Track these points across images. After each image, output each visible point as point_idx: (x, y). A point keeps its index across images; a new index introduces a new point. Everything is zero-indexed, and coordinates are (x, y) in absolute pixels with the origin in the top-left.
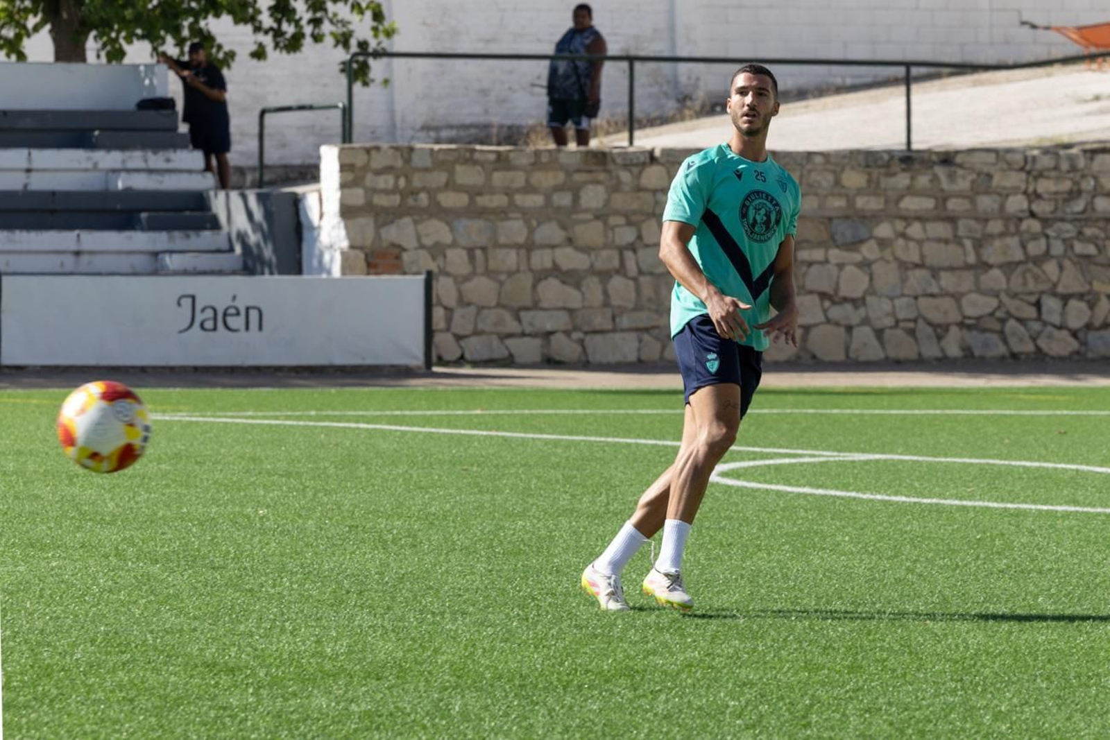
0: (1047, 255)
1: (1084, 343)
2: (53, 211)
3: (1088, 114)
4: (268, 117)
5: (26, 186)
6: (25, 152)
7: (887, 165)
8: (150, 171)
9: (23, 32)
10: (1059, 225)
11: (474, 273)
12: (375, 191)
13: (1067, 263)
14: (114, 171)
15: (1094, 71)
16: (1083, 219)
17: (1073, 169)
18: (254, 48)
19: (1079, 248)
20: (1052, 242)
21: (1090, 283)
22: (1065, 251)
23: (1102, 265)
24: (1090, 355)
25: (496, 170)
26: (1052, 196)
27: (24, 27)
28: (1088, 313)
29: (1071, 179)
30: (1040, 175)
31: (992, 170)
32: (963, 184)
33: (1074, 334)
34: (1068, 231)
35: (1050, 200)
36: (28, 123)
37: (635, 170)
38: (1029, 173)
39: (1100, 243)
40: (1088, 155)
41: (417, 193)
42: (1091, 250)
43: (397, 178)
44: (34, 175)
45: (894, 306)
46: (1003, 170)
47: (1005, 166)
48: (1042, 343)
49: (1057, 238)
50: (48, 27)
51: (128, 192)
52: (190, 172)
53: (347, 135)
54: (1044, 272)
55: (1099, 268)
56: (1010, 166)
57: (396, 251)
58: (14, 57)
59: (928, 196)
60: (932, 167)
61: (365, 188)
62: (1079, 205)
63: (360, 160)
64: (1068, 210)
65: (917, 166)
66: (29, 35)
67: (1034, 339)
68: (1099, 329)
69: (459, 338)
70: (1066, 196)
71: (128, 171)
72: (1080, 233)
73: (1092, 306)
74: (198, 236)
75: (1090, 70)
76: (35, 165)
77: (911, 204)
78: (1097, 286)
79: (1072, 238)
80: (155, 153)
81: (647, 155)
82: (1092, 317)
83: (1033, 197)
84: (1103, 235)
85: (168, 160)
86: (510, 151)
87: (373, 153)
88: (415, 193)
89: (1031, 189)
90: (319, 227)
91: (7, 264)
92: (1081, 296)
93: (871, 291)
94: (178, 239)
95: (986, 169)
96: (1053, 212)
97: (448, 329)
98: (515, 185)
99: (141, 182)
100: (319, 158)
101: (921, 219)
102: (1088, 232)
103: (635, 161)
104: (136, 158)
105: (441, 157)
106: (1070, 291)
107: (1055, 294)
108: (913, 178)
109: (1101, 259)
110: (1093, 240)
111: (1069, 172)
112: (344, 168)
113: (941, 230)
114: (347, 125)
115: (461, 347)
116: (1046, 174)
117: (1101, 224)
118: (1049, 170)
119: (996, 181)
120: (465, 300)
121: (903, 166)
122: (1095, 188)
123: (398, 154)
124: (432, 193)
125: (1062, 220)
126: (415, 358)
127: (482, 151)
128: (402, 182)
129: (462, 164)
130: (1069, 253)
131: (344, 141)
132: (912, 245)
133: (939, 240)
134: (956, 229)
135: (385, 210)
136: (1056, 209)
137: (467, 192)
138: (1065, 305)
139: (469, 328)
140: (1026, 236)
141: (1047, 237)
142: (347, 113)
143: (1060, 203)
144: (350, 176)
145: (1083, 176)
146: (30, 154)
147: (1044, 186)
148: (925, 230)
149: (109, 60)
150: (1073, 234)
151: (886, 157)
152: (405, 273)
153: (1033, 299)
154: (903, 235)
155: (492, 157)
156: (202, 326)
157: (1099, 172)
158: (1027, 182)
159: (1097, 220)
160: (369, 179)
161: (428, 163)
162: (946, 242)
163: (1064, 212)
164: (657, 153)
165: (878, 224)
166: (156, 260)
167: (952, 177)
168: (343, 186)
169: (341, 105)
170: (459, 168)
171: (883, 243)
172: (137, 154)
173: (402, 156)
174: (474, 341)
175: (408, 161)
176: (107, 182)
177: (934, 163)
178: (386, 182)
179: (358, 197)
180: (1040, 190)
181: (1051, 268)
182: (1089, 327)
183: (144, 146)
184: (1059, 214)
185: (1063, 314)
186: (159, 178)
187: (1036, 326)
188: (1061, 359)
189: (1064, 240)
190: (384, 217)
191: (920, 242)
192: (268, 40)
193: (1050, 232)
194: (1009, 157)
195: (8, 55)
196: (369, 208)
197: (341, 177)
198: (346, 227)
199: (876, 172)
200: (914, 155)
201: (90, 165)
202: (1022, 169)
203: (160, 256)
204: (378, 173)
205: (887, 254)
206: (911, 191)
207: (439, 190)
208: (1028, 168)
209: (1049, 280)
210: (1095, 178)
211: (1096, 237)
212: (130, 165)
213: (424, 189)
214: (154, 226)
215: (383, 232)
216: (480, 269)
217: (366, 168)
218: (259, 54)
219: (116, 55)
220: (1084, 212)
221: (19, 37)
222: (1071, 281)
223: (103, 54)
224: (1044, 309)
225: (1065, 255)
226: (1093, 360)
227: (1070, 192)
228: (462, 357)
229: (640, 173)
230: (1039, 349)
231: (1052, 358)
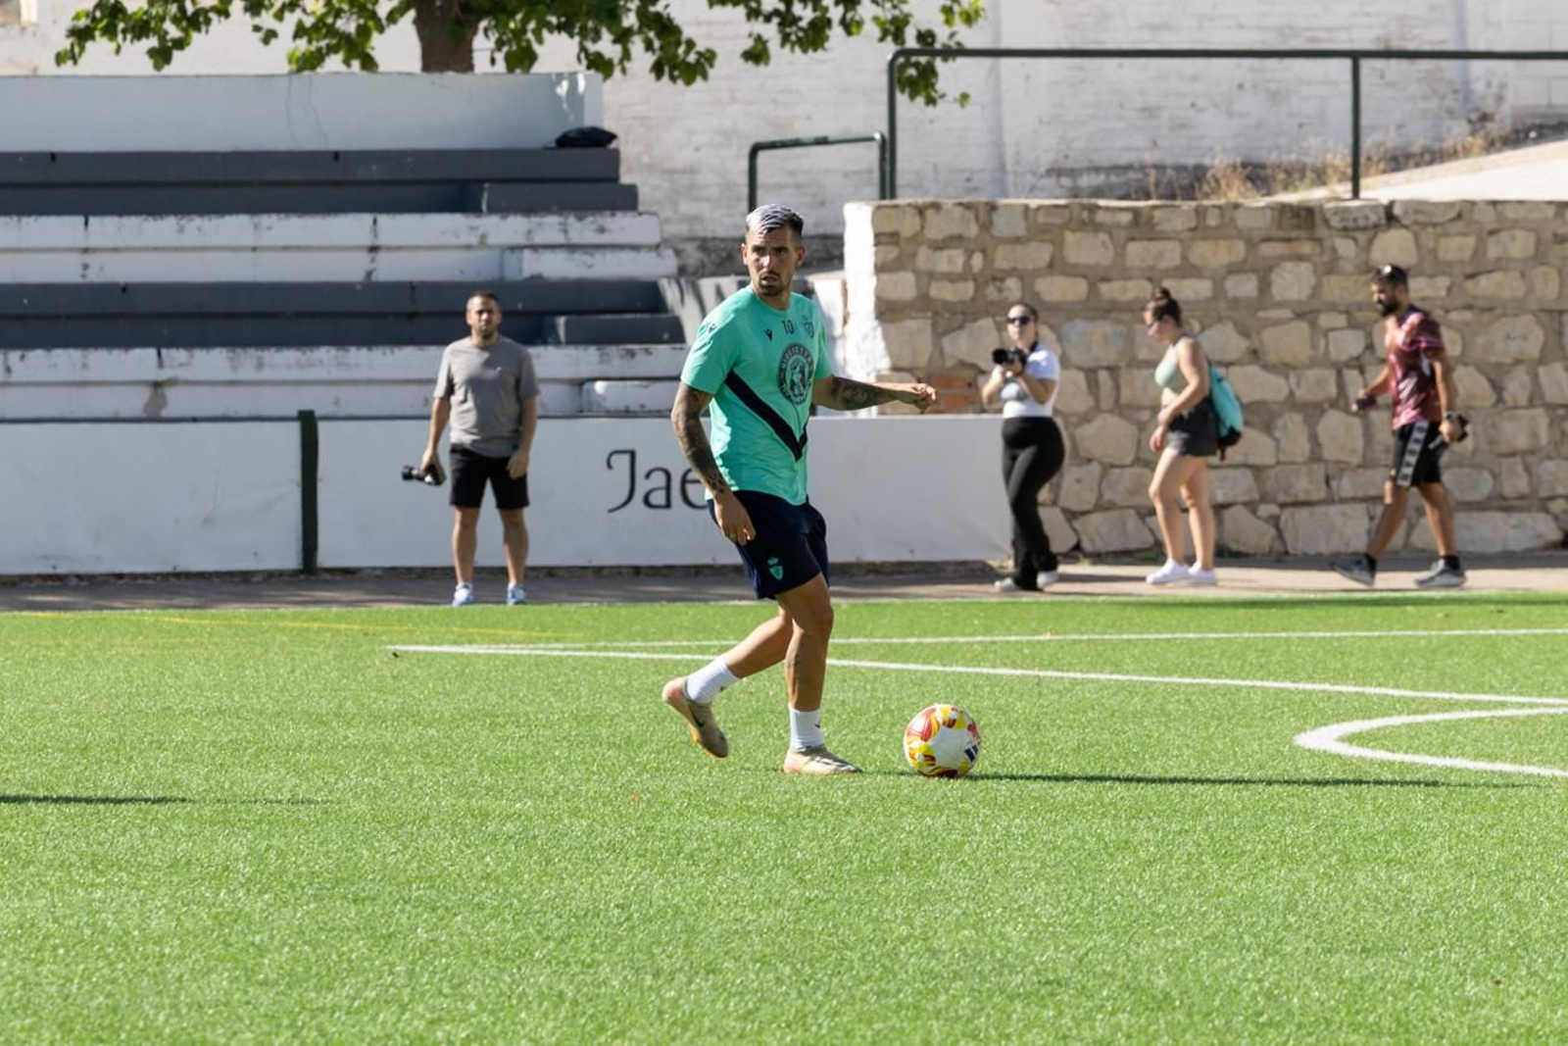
2: (412, 316)
4: (763, 157)
5: (369, 274)
6: (367, 218)
8: (572, 248)
9: (371, 24)
11: (1097, 409)
12: (932, 276)
14: (514, 248)
18: (748, 44)
25: (1133, 239)
27: (374, 15)
36: (375, 172)
37: (1362, 237)
41: (1002, 280)
43: (969, 254)
44: (382, 256)
50: (411, 14)
51: (537, 283)
52: (635, 248)
53: (887, 186)
57: (967, 374)
58: (356, 64)
61: (915, 271)
63: (908, 225)
66: (381, 30)
69: (1071, 515)
71: (535, 248)
74: (648, 352)
76: (383, 241)
80: (580, 219)
81: (1382, 214)
85: (602, 230)
86: (1155, 207)
87: (930, 213)
88: (998, 278)
90: (843, 336)
91: (337, 402)
94: (616, 358)
97: (1054, 503)
98: (1163, 265)
99: (556, 267)
100: (842, 223)
103: (1361, 223)
104: (549, 227)
105: (1041, 218)
112: (881, 239)
114: (888, 168)
115: (1075, 531)
120: (1083, 453)
123: (971, 215)
124: (1025, 278)
126: (996, 548)
127: (1108, 209)
128: (977, 261)
129: (1075, 231)
131: (883, 196)
135: (949, 306)
137: (1085, 277)
139: (1088, 500)
142: (888, 149)
144: (892, 253)
146: (375, 221)
149: (510, 69)
152: (983, 411)
155: (1125, 218)
156: (647, 501)
160: (924, 258)
161: (1020, 229)
164: (1397, 211)
166: (581, 391)
168: (880, 269)
169: (877, 136)
170: (1070, 236)
172: (552, 220)
173: (977, 218)
174: (1096, 518)
175: (986, 226)
176: (502, 266)
178: (950, 260)
179: (905, 286)
183: (562, 207)
186: (587, 258)
190: (948, 318)
192: (770, 31)
195: (347, 62)
196: (923, 304)
197: (876, 254)
198: (886, 336)
201: (474, 240)
203: (586, 386)
204: (938, 246)
207: (1038, 273)
212: (539, 238)
213: (1013, 272)
214: (575, 339)
215: (947, 343)
216: (1106, 402)
217: (917, 238)
218: (757, 54)
219: (522, 58)
221: (364, 32)
223: (500, 57)
228: (1078, 547)
229: (1371, 241)
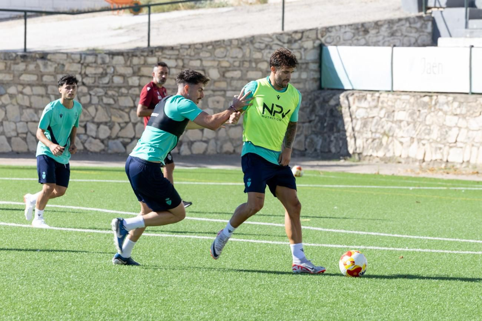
0: (90, 103)
1: (107, 146)
3: (112, 36)
7: (15, 59)
10: (96, 89)
13: (99, 107)
15: (115, 15)
16: (108, 87)
17: (104, 63)
19: (105, 100)
20: (92, 97)
21: (111, 117)
22: (99, 102)
23: (116, 109)
24: (110, 151)
26: (93, 76)
28: (109, 131)
29: (102, 68)
30: (88, 65)
31: (65, 63)
32: (51, 69)
33: (102, 141)
34: (100, 92)
35: (92, 77)
38: (82, 64)
39: (116, 98)
40: (111, 56)
42: (111, 101)
45: (16, 127)
46: (70, 63)
47: (71, 61)
48: (87, 145)
49: (94, 96)
54: (88, 112)
55: (115, 110)
56: (73, 61)
59: (34, 74)
60: (36, 61)
62: (106, 80)
64: (101, 82)
65: (29, 60)
67: (83, 143)
68: (114, 139)
70: (99, 75)
72: (106, 93)
73: (111, 128)
75: (114, 15)
77: (25, 78)
78: (114, 119)
79: (102, 96)
82: (111, 133)
83: (84, 76)
84: (117, 95)
89: (83, 72)
92: (106, 123)
93: (6, 119)
95: (62, 62)
96: (93, 83)
101: (31, 85)
102: (110, 93)
106: (101, 121)
107: (93, 122)
108: (27, 66)
109: (116, 106)
110: (112, 97)
111: (101, 64)
113: (40, 90)
116: (91, 65)
117: (116, 89)
118: (92, 63)
119: (66, 68)
121: (22, 60)
122: (114, 72)
125: (98, 87)
130: (101, 103)
132: (26, 97)
133: (39, 95)
134: (47, 90)
136: (95, 81)
138: (98, 127)
140: (80, 94)
141: (90, 95)
143: (97, 79)
145: (108, 67)
147: (90, 71)
148: (32, 90)
150: (103, 94)
151: (14, 55)
153: (83, 124)
154: (22, 93)
157: (116, 64)
158: (81, 69)
159: (115, 87)
162: (42, 96)
163: (99, 83)
165: (9, 87)
167: (45, 65)
171: (12, 96)
177: (37, 58)
180: (87, 73)
181: (91, 109)
182: (109, 138)
184: (96, 84)
185: (97, 132)
187: (84, 137)
188: (96, 153)
189: (98, 97)
191: (29, 96)
193: (91, 92)
194: (73, 56)
199: (9, 62)
200: (28, 54)
202: (79, 62)
205: (14, 101)
206: (26, 71)
208: (82, 62)
209: (91, 115)
210: (114, 67)
211: (114, 96)
220: (108, 83)
222: (101, 116)
224: (88, 129)
225: (99, 104)
226: (111, 154)
227: (102, 74)
230: (85, 148)
231: (91, 152)
